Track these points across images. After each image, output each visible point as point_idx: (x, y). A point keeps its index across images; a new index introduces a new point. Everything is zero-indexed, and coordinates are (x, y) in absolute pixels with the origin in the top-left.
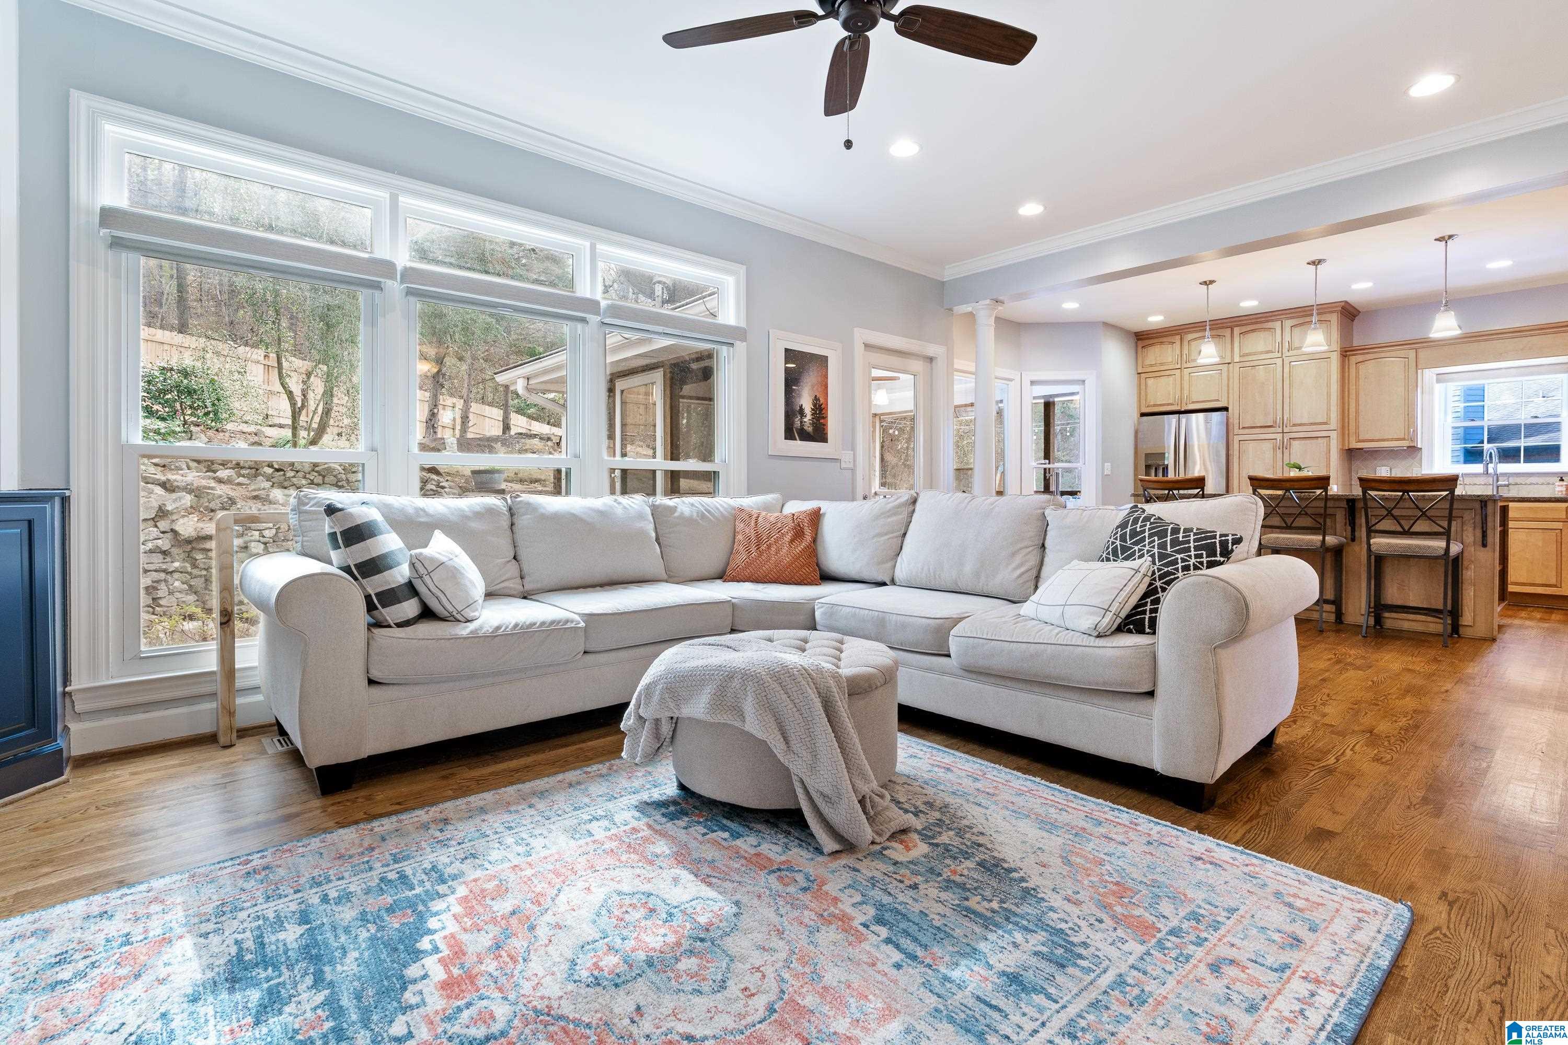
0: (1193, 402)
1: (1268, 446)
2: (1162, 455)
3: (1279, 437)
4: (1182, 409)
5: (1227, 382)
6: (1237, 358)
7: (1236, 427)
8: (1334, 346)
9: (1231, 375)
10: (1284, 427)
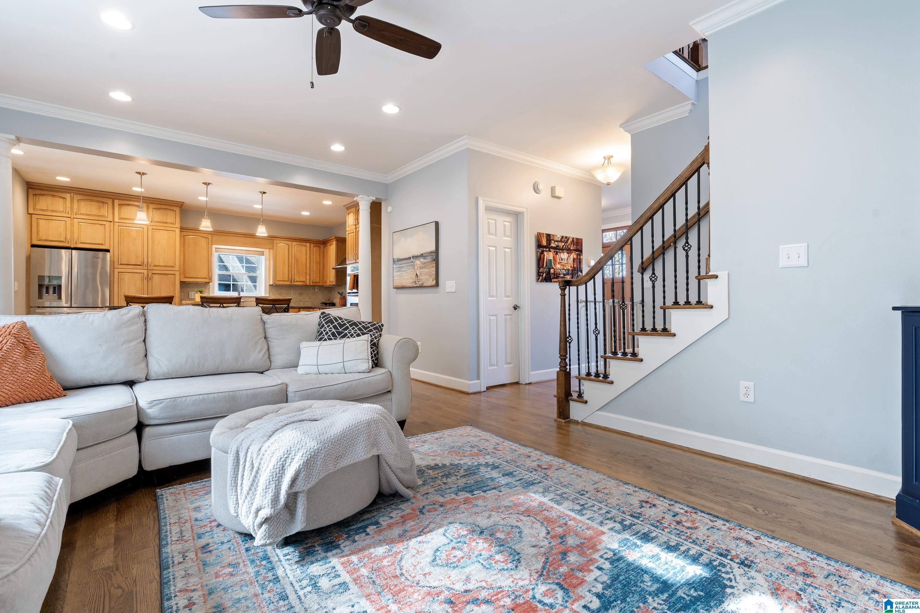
0: (81, 243)
1: (138, 277)
3: (145, 272)
4: (72, 247)
5: (109, 234)
6: (116, 220)
7: (116, 263)
8: (178, 225)
9: (112, 229)
10: (149, 266)
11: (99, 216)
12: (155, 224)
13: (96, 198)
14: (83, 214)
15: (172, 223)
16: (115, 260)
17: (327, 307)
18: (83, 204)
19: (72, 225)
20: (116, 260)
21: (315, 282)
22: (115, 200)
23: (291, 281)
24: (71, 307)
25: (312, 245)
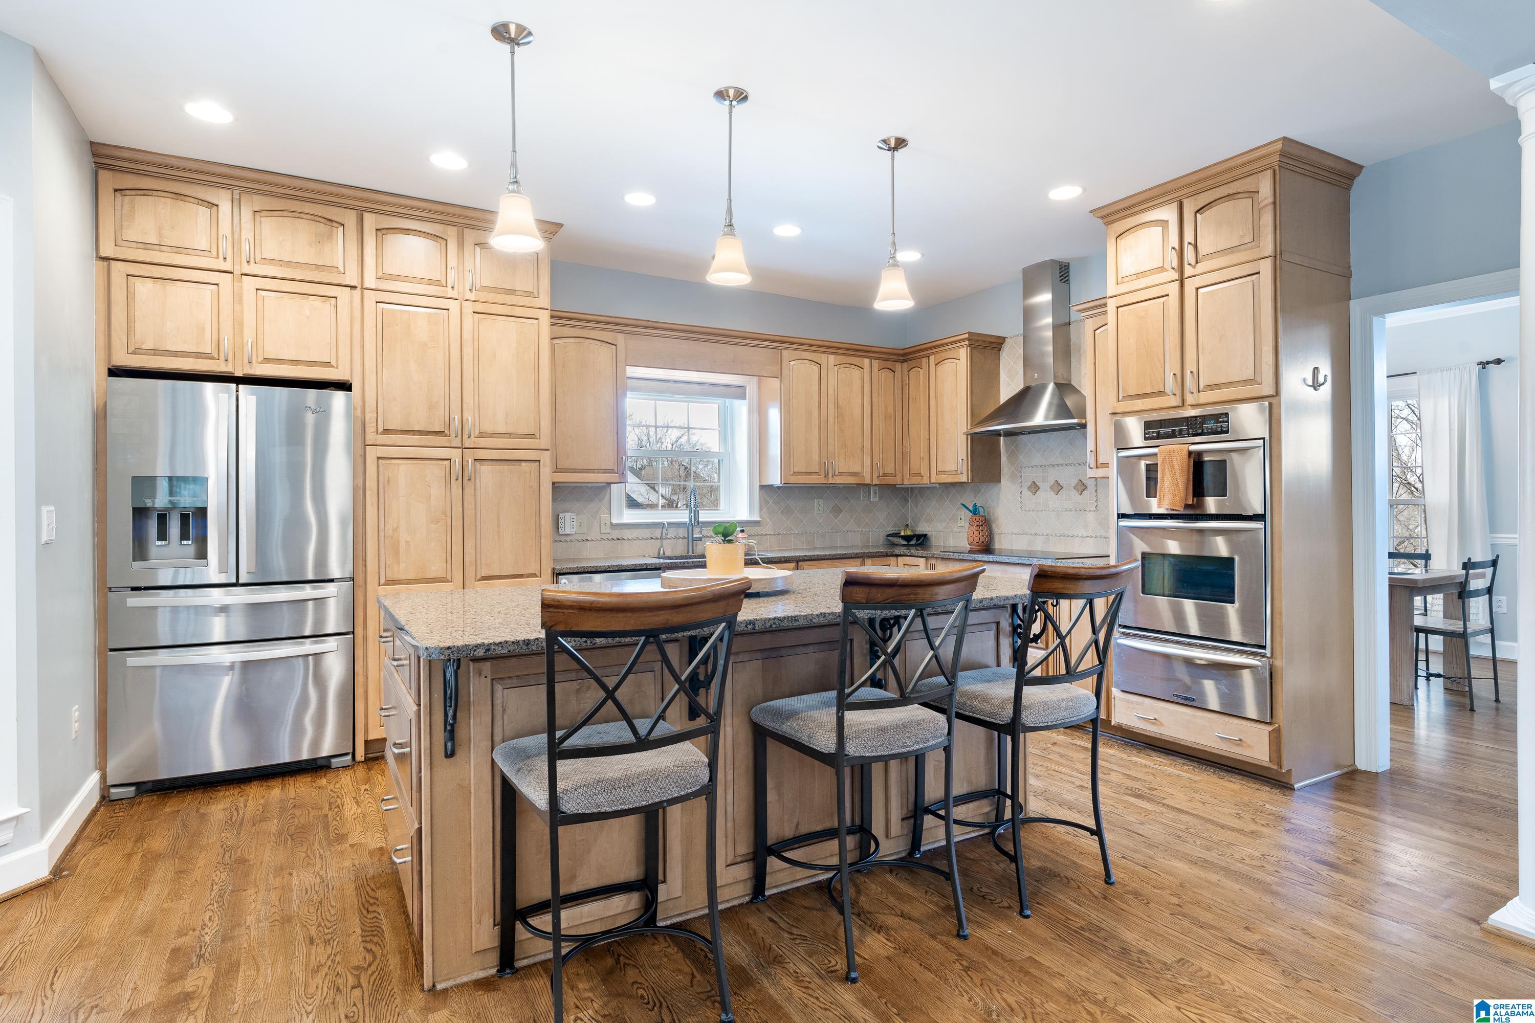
0: (267, 360)
1: (435, 471)
2: (202, 481)
3: (455, 454)
4: (239, 373)
5: (348, 330)
6: (370, 282)
7: (370, 429)
8: (544, 300)
9: (357, 314)
10: (465, 437)
11: (318, 267)
12: (484, 296)
13: (308, 208)
14: (270, 261)
15: (529, 294)
16: (368, 417)
17: (913, 551)
18: (268, 224)
19: (238, 298)
20: (370, 416)
21: (885, 475)
22: (367, 216)
23: (827, 476)
24: (236, 584)
25: (876, 363)
